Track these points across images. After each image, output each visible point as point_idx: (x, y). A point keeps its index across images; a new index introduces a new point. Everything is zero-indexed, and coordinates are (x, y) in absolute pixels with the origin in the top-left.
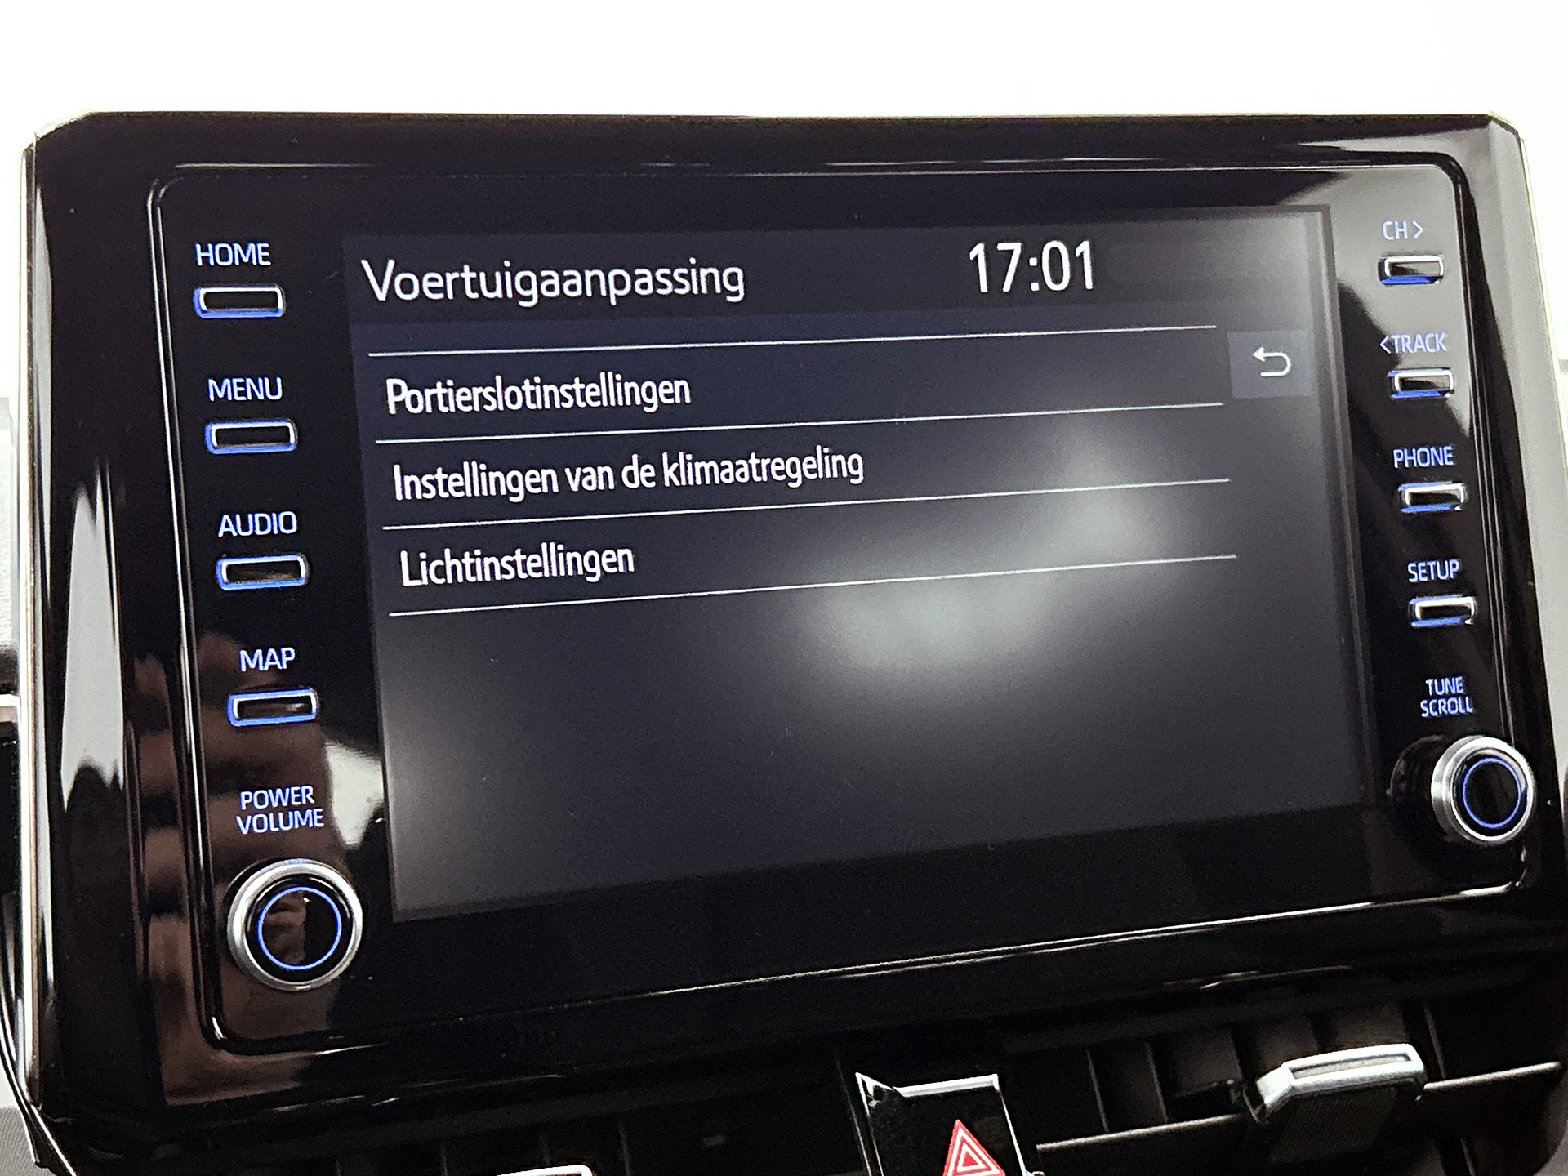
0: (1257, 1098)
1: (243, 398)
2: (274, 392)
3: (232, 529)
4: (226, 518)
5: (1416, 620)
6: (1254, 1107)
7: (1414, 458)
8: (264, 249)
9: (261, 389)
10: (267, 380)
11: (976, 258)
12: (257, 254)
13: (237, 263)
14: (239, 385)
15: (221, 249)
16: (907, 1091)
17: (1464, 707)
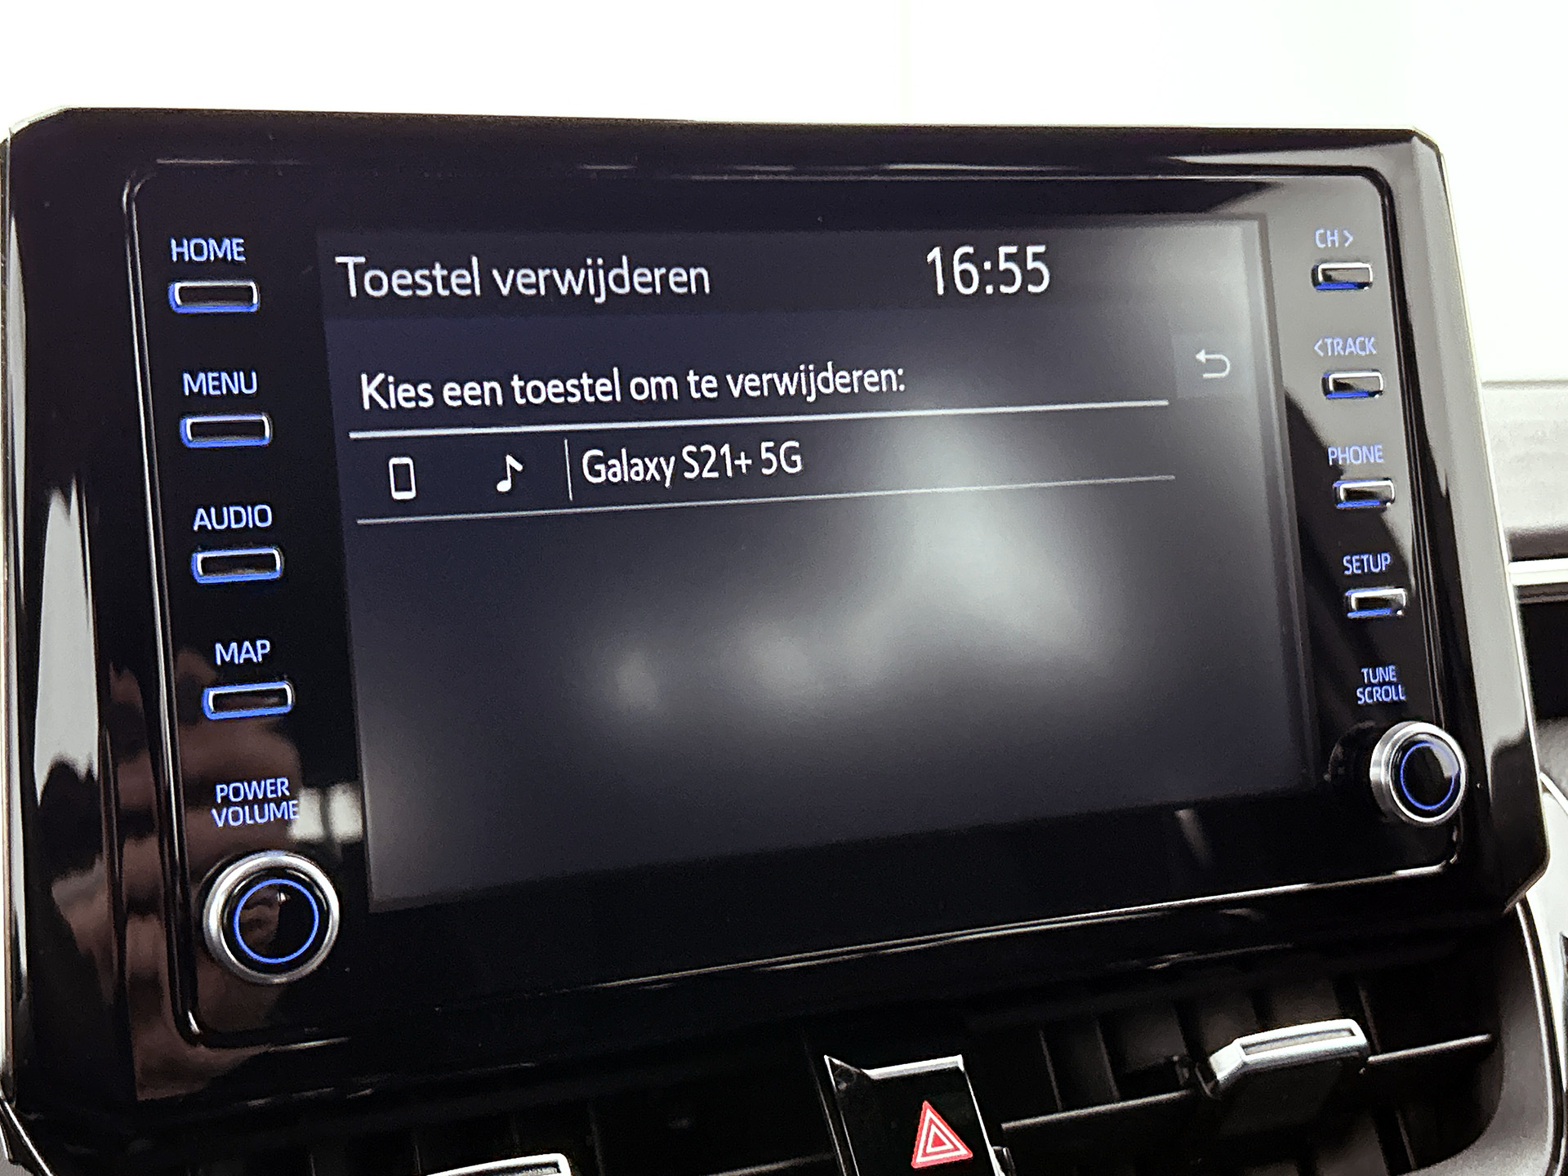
0: (1210, 1074)
1: (218, 392)
2: (249, 386)
3: (207, 522)
4: (201, 511)
5: (1352, 611)
6: (1207, 1082)
7: (1347, 455)
8: (239, 245)
9: (237, 384)
10: (242, 374)
11: (934, 261)
12: (233, 248)
13: (212, 258)
14: (214, 379)
15: (195, 245)
16: (875, 1073)
17: (1397, 694)
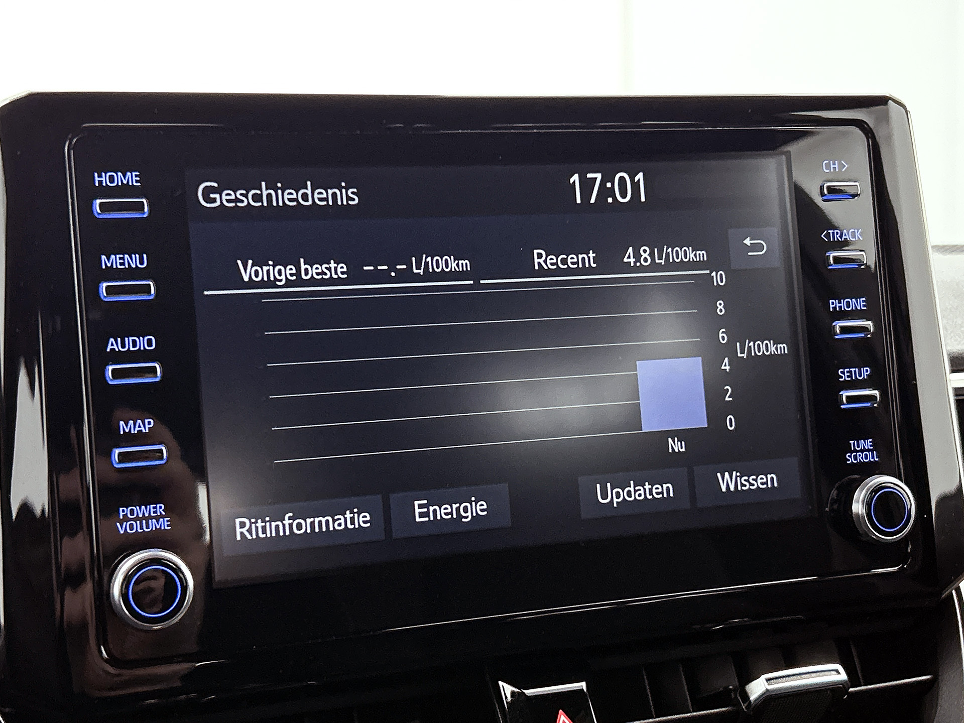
0: (746, 697)
1: (123, 267)
2: (142, 263)
3: (115, 347)
4: (112, 340)
5: (843, 404)
6: (744, 703)
7: (842, 305)
8: (136, 176)
9: (133, 261)
10: (137, 256)
11: (574, 182)
13: (120, 184)
14: (120, 258)
15: (110, 176)
16: (529, 692)
17: (873, 458)
